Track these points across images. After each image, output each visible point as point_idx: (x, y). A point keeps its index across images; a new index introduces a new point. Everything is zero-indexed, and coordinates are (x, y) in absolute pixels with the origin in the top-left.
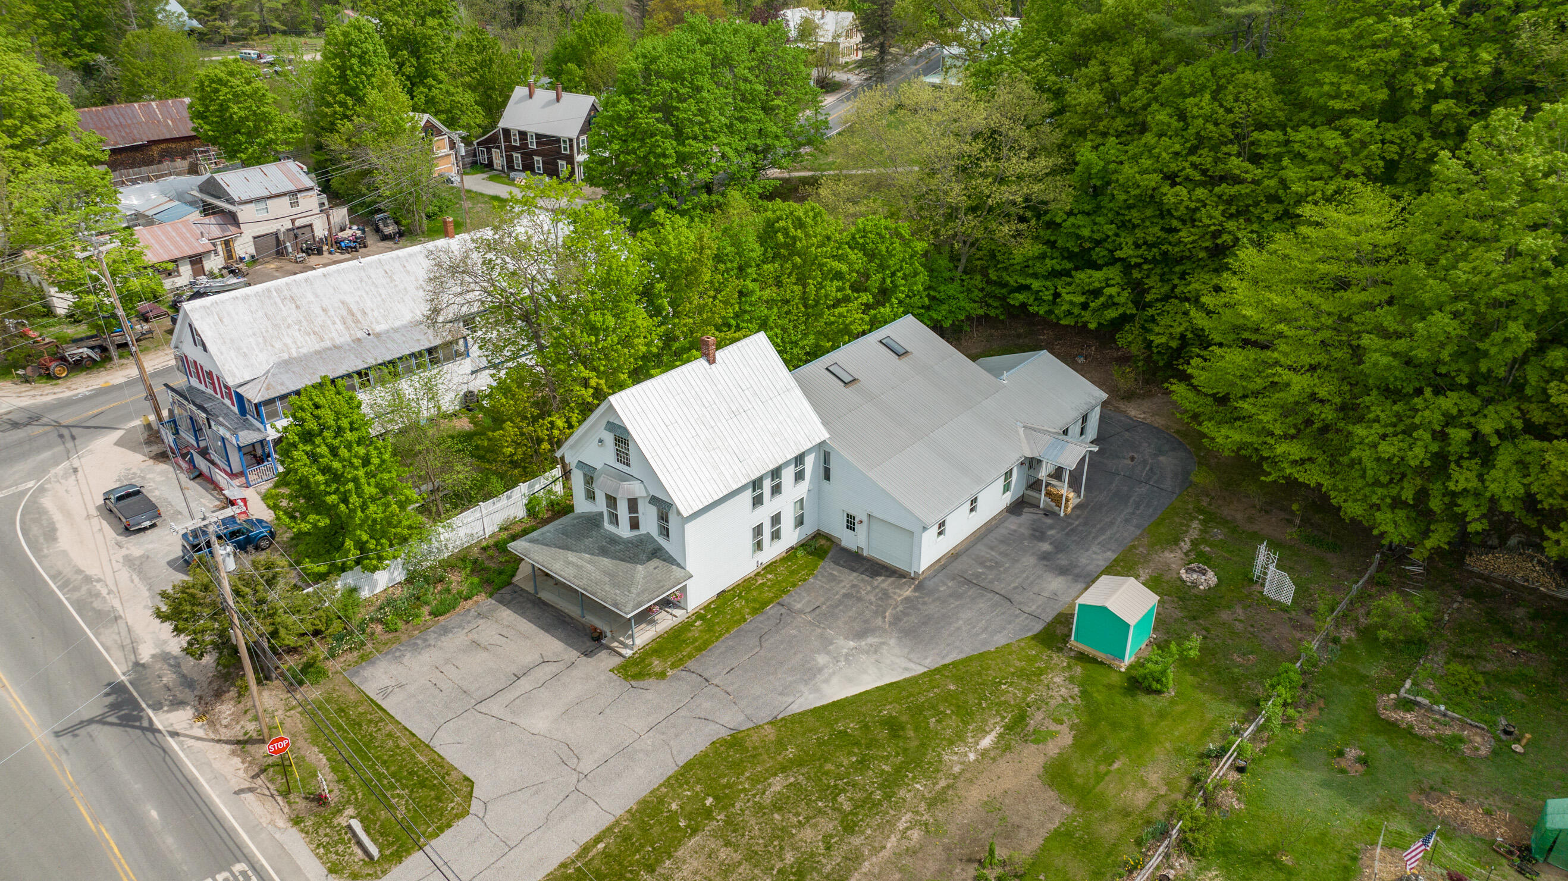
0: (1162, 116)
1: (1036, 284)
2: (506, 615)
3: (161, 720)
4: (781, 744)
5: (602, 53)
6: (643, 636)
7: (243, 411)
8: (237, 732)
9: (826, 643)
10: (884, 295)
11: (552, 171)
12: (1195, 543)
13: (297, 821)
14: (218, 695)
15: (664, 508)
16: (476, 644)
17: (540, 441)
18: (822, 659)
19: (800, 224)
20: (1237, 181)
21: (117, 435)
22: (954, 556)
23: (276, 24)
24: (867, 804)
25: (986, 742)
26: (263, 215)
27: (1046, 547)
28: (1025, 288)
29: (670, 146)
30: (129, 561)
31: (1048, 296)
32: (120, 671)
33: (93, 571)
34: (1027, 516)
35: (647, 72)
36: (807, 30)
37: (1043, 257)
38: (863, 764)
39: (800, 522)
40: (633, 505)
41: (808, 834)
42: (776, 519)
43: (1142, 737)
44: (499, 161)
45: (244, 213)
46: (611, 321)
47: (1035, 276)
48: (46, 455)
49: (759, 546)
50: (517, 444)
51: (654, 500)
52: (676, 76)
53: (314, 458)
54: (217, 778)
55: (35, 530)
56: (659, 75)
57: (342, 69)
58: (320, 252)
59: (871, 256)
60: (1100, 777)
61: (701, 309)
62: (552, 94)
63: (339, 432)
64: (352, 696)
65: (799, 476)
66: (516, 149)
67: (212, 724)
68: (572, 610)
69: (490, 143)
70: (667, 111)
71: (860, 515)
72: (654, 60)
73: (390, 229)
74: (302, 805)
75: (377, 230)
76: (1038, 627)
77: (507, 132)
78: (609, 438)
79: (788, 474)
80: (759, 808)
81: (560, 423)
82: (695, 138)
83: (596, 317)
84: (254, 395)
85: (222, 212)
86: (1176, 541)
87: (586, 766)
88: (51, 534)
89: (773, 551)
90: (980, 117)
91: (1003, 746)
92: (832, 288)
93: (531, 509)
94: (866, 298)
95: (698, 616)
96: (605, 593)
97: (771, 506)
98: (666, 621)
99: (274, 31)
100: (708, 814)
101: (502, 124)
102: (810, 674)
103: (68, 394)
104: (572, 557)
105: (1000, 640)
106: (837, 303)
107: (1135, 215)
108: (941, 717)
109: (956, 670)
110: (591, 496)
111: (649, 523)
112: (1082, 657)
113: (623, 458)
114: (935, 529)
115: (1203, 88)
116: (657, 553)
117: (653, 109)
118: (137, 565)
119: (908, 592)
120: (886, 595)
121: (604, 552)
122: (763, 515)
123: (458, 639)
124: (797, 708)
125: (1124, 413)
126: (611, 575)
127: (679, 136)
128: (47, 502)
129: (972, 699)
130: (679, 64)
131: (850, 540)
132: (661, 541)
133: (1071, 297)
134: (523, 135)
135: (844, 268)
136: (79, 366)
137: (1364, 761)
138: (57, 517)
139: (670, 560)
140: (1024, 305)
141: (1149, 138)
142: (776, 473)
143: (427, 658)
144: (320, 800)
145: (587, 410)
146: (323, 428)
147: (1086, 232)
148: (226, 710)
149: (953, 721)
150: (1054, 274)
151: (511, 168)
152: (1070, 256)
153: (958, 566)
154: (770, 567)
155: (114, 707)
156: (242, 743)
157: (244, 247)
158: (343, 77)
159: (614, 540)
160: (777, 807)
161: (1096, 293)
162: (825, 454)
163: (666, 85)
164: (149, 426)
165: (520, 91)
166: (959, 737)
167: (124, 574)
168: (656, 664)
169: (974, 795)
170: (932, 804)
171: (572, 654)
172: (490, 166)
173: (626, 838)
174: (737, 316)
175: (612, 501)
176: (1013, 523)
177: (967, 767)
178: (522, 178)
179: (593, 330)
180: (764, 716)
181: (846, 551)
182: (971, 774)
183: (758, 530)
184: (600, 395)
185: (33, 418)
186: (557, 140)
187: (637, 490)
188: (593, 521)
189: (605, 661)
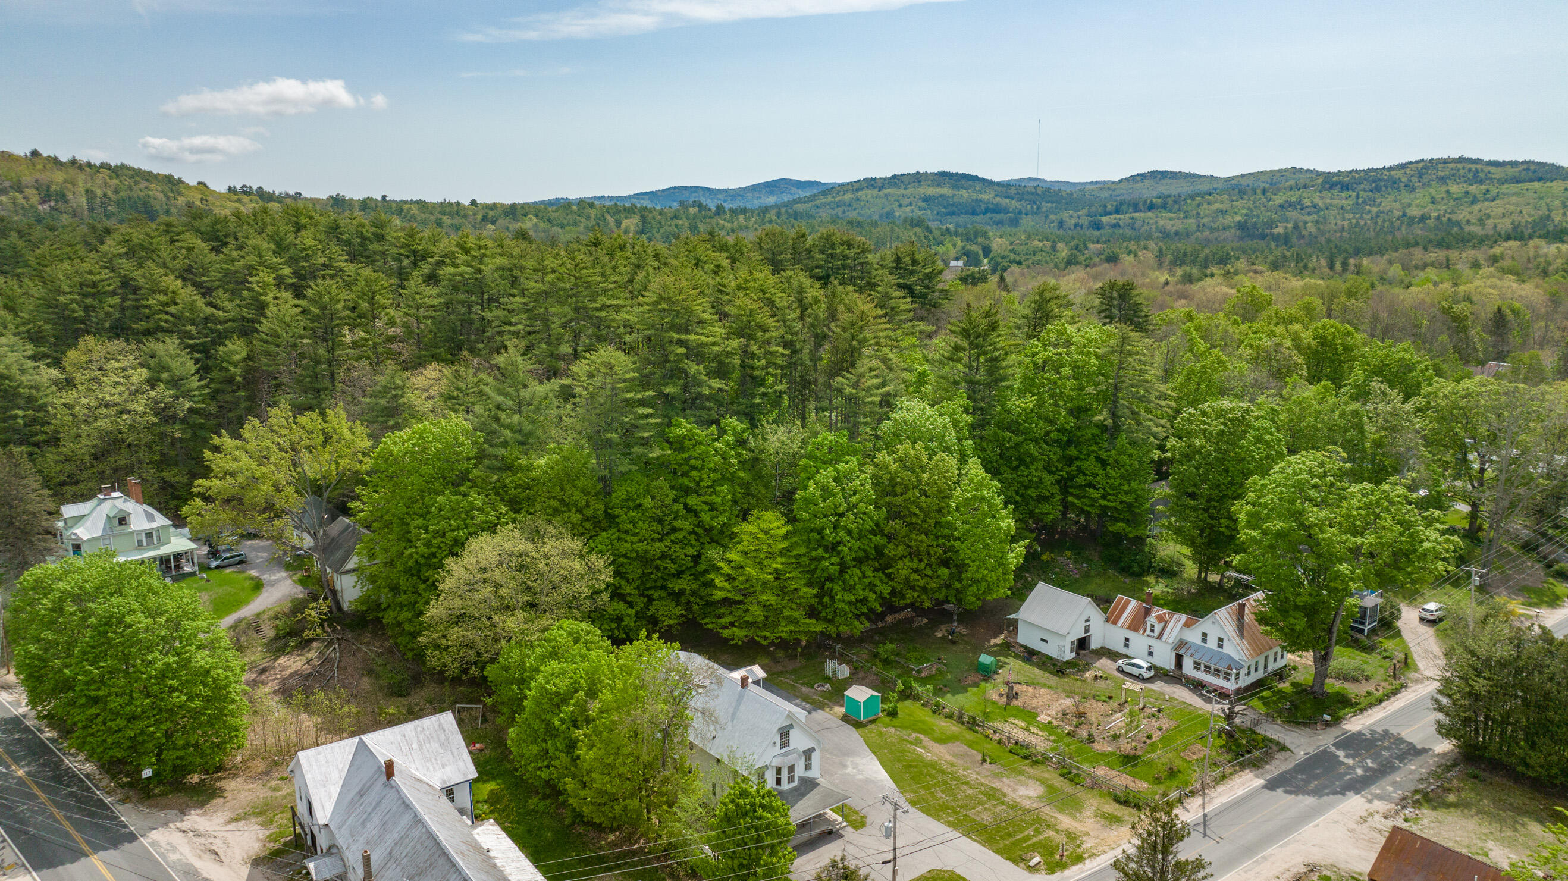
18: (860, 777)
60: (941, 734)
76: (850, 726)
78: (778, 738)
91: (923, 747)
105: (856, 735)
108: (904, 756)
109: (876, 748)
113: (785, 744)
129: (894, 748)
149: (909, 754)
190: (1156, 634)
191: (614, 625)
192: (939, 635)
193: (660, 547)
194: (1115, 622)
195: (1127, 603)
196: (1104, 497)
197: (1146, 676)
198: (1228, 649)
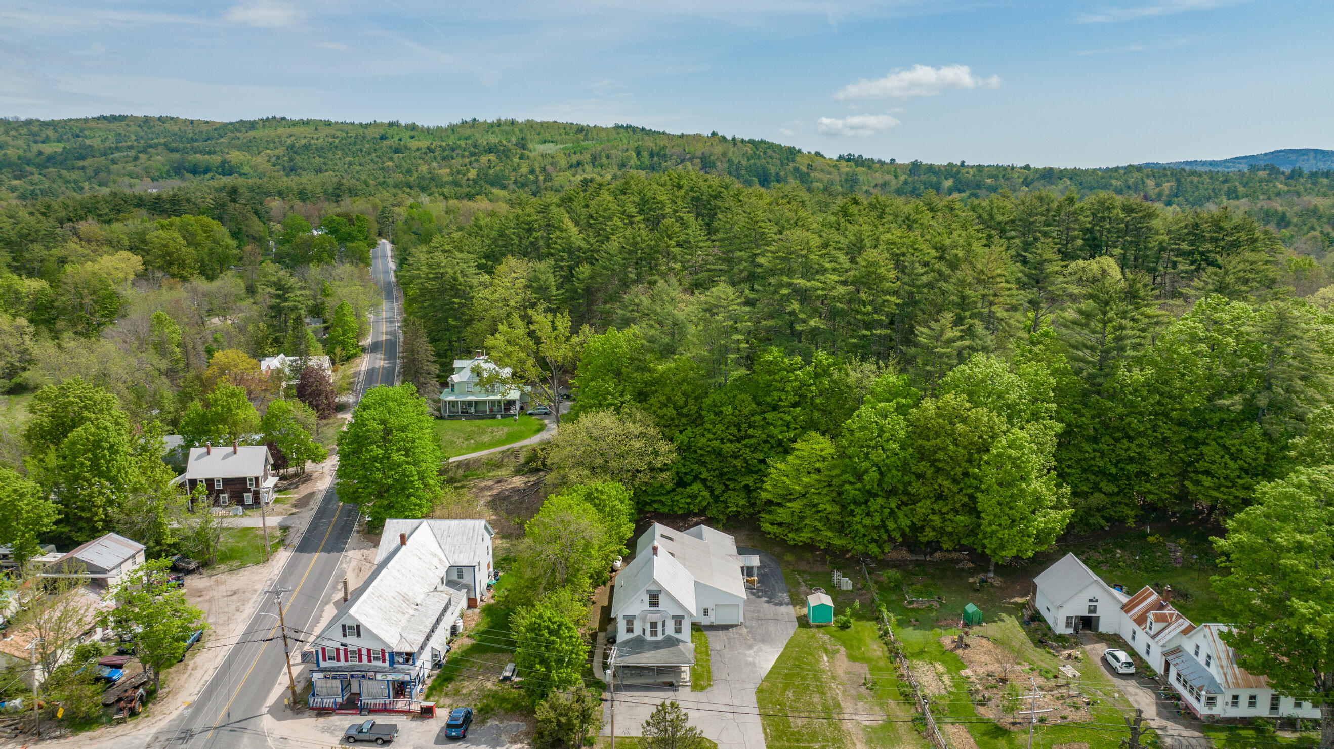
2: (624, 694)
7: (392, 663)
9: (744, 655)
15: (678, 619)
18: (749, 659)
21: (268, 717)
24: (819, 687)
25: (825, 659)
27: (765, 599)
38: (803, 679)
43: (859, 640)
51: (673, 617)
60: (863, 654)
62: (229, 449)
64: (616, 740)
71: (711, 607)
76: (796, 624)
77: (193, 482)
78: (647, 597)
86: (799, 583)
91: (831, 658)
96: (677, 661)
102: (752, 664)
103: (172, 716)
104: (646, 655)
108: (805, 658)
111: (669, 630)
113: (654, 604)
120: (739, 633)
124: (764, 675)
129: (807, 650)
131: (707, 620)
132: (676, 635)
134: (210, 481)
137: (917, 621)
139: (683, 641)
143: (619, 718)
149: (810, 658)
153: (748, 616)
160: (798, 699)
165: (197, 451)
166: (817, 660)
168: (703, 683)
169: (840, 672)
170: (834, 679)
171: (670, 693)
177: (829, 667)
178: (219, 511)
181: (706, 626)
182: (832, 668)
185: (186, 732)
186: (243, 480)
187: (664, 616)
188: (639, 640)
190: (1152, 633)
191: (689, 500)
192: (971, 580)
193: (728, 447)
194: (1127, 612)
195: (1152, 594)
196: (1218, 488)
197: (1121, 671)
198: (1213, 670)
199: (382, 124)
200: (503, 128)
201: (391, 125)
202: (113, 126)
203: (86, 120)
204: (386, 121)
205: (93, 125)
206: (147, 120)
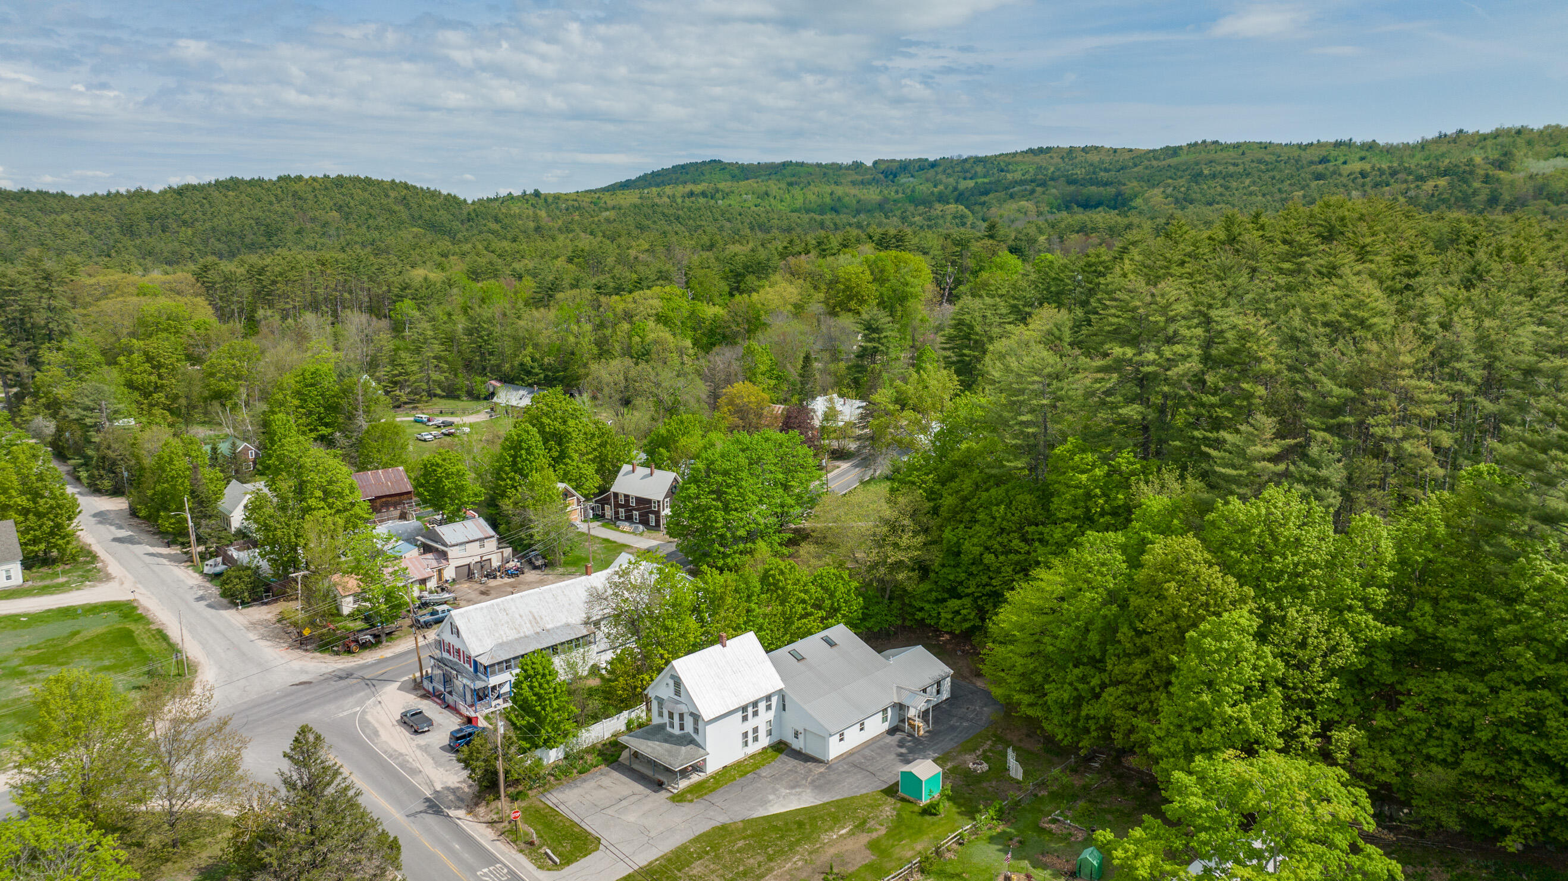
0: (981, 516)
1: (927, 606)
2: (616, 774)
3: (452, 813)
4: (745, 829)
5: (683, 441)
6: (683, 784)
7: (476, 670)
8: (488, 818)
9: (775, 791)
10: (834, 611)
11: (645, 522)
12: (984, 752)
13: (521, 851)
14: (477, 804)
15: (696, 717)
16: (600, 786)
17: (636, 687)
18: (771, 797)
19: (782, 572)
20: (1017, 552)
21: (398, 684)
22: (851, 753)
23: (439, 391)
24: (781, 852)
25: (843, 832)
26: (463, 554)
27: (903, 750)
28: (921, 609)
29: (720, 515)
30: (419, 747)
31: (934, 614)
32: (428, 794)
33: (403, 751)
34: (898, 736)
35: (708, 469)
36: (831, 415)
37: (931, 590)
38: (782, 837)
39: (770, 733)
40: (681, 716)
41: (752, 861)
42: (755, 730)
43: (920, 831)
44: (609, 512)
45: (452, 553)
46: (676, 625)
47: (928, 601)
48: (362, 694)
49: (746, 744)
50: (624, 690)
51: (692, 714)
52: (726, 473)
53: (531, 688)
54: (482, 835)
55: (368, 731)
56: (715, 472)
57: (514, 457)
58: (495, 577)
59: (826, 589)
60: (893, 846)
61: (725, 619)
62: (648, 471)
63: (544, 676)
64: (542, 806)
65: (769, 708)
66: (622, 506)
67: (475, 816)
68: (649, 772)
69: (604, 502)
70: (719, 494)
71: (801, 730)
72: (713, 463)
73: (539, 563)
74: (523, 845)
75: (530, 562)
76: (885, 786)
77: (616, 495)
78: (671, 683)
79: (762, 706)
80: (730, 852)
81: (647, 678)
82: (736, 510)
83: (668, 623)
84: (485, 661)
85: (437, 550)
86: (974, 750)
87: (653, 834)
88: (376, 733)
89: (754, 748)
90: (888, 512)
91: (851, 833)
92: (799, 609)
93: (629, 725)
94: (822, 613)
95: (712, 777)
96: (665, 760)
97: (752, 723)
98: (695, 778)
99: (435, 395)
100: (707, 853)
101: (613, 490)
102: (764, 802)
103: (362, 662)
104: (650, 743)
105: (864, 791)
106: (802, 617)
107: (974, 569)
108: (824, 820)
109: (838, 804)
110: (661, 714)
111: (689, 728)
112: (903, 800)
113: (677, 693)
114: (837, 737)
115: (1002, 502)
116: (692, 742)
117: (712, 492)
118: (425, 749)
119: (822, 770)
120: (810, 770)
121: (666, 741)
122: (749, 726)
123: (590, 785)
124: (755, 816)
125: (974, 685)
126: (669, 752)
127: (726, 508)
128: (369, 717)
129: (841, 815)
130: (727, 465)
131: (797, 744)
132: (695, 736)
133: (946, 615)
134: (627, 496)
135: (807, 598)
136: (365, 646)
137: (1021, 842)
138: (376, 725)
139: (698, 745)
140: (923, 619)
141: (977, 527)
142: (755, 704)
143: (576, 791)
144: (532, 843)
145: (660, 670)
146: (537, 674)
147: (951, 577)
148: (481, 810)
149: (829, 823)
150: (937, 601)
151: (617, 519)
152: (948, 591)
153: (851, 759)
154: (753, 757)
155: (429, 807)
156: (491, 823)
157: (449, 574)
158: (514, 463)
159: (671, 735)
160: (739, 851)
161: (958, 612)
162: (782, 695)
163: (720, 479)
164: (415, 680)
165: (626, 468)
166: (831, 829)
167: (418, 753)
168: (689, 796)
169: (832, 851)
170: (810, 853)
171: (648, 791)
172: (603, 516)
173: (669, 860)
174: (745, 623)
175: (671, 715)
176: (889, 739)
177: (831, 840)
178: (626, 526)
179: (667, 629)
180: (739, 818)
181: (794, 750)
182: (832, 843)
183: (745, 735)
184: (667, 663)
185: (348, 675)
186: (649, 501)
187: (683, 709)
188: (661, 727)
189: (664, 795)
199: (1326, 144)
200: (1500, 140)
201: (1338, 144)
202: (1037, 159)
203: (1015, 154)
204: (1332, 140)
205: (1019, 158)
206: (1071, 150)
